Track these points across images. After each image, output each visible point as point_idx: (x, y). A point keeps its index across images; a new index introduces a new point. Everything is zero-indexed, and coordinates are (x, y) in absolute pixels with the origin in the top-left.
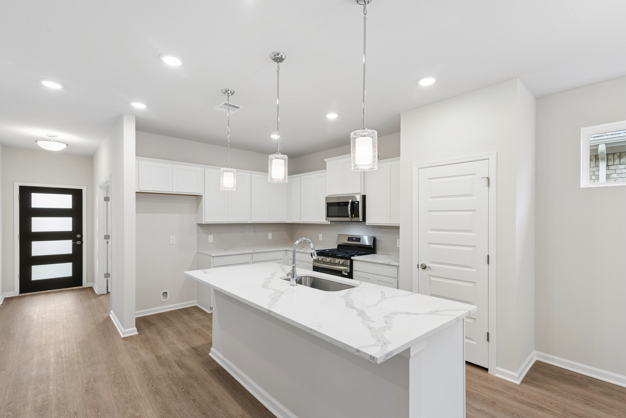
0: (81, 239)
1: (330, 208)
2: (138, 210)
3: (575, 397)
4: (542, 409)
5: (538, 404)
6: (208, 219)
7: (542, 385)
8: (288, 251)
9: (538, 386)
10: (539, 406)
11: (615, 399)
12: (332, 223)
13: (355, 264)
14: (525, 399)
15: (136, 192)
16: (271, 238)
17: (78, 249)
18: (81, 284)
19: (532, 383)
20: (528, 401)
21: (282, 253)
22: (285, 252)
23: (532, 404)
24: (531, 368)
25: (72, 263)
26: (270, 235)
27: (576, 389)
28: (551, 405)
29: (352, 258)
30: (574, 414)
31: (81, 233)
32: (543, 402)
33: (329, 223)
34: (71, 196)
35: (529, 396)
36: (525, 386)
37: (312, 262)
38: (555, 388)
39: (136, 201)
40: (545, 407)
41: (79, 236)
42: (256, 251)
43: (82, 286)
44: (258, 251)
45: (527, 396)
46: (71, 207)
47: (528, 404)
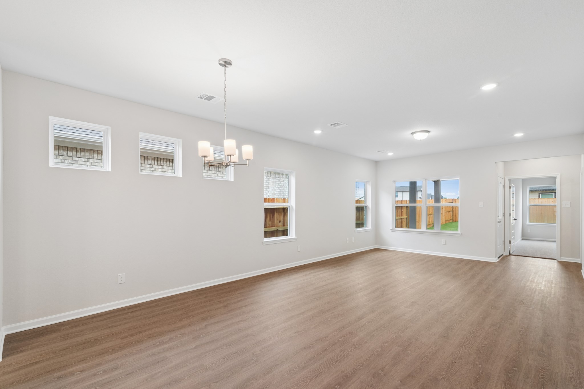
3: (56, 340)
4: (36, 363)
5: (31, 362)
7: (24, 349)
9: (21, 352)
10: (33, 363)
11: (80, 326)
14: (15, 367)
19: (13, 353)
20: (20, 366)
23: (25, 366)
24: (4, 343)
27: (53, 336)
28: (42, 356)
30: (62, 350)
32: (34, 358)
35: (18, 362)
36: (7, 359)
38: (37, 344)
40: (38, 360)
45: (17, 364)
47: (22, 368)
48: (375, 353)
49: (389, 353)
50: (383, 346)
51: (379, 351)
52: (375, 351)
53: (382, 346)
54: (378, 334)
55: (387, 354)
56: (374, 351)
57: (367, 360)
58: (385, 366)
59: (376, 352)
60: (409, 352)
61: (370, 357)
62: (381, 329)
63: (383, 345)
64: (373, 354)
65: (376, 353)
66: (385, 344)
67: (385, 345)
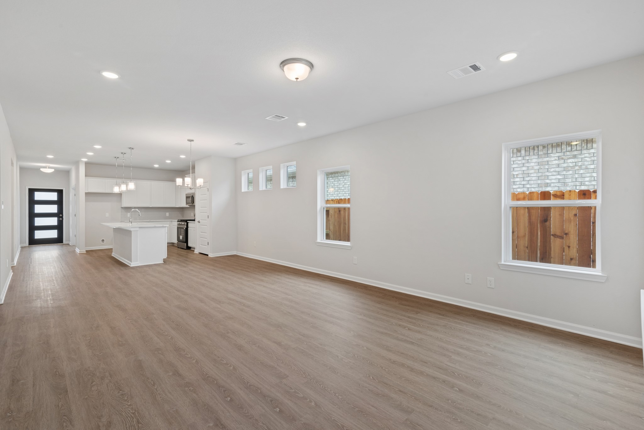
0: (62, 217)
1: (188, 199)
2: (86, 201)
6: (125, 204)
8: (173, 222)
12: (191, 207)
13: (189, 225)
15: (86, 193)
16: (169, 215)
17: (60, 223)
18: (62, 242)
21: (168, 223)
22: (171, 222)
25: (57, 230)
29: (188, 222)
31: (62, 214)
33: (189, 206)
34: (57, 205)
37: (177, 225)
39: (85, 196)
41: (61, 215)
42: (151, 221)
43: (63, 243)
44: (153, 221)
46: (56, 212)
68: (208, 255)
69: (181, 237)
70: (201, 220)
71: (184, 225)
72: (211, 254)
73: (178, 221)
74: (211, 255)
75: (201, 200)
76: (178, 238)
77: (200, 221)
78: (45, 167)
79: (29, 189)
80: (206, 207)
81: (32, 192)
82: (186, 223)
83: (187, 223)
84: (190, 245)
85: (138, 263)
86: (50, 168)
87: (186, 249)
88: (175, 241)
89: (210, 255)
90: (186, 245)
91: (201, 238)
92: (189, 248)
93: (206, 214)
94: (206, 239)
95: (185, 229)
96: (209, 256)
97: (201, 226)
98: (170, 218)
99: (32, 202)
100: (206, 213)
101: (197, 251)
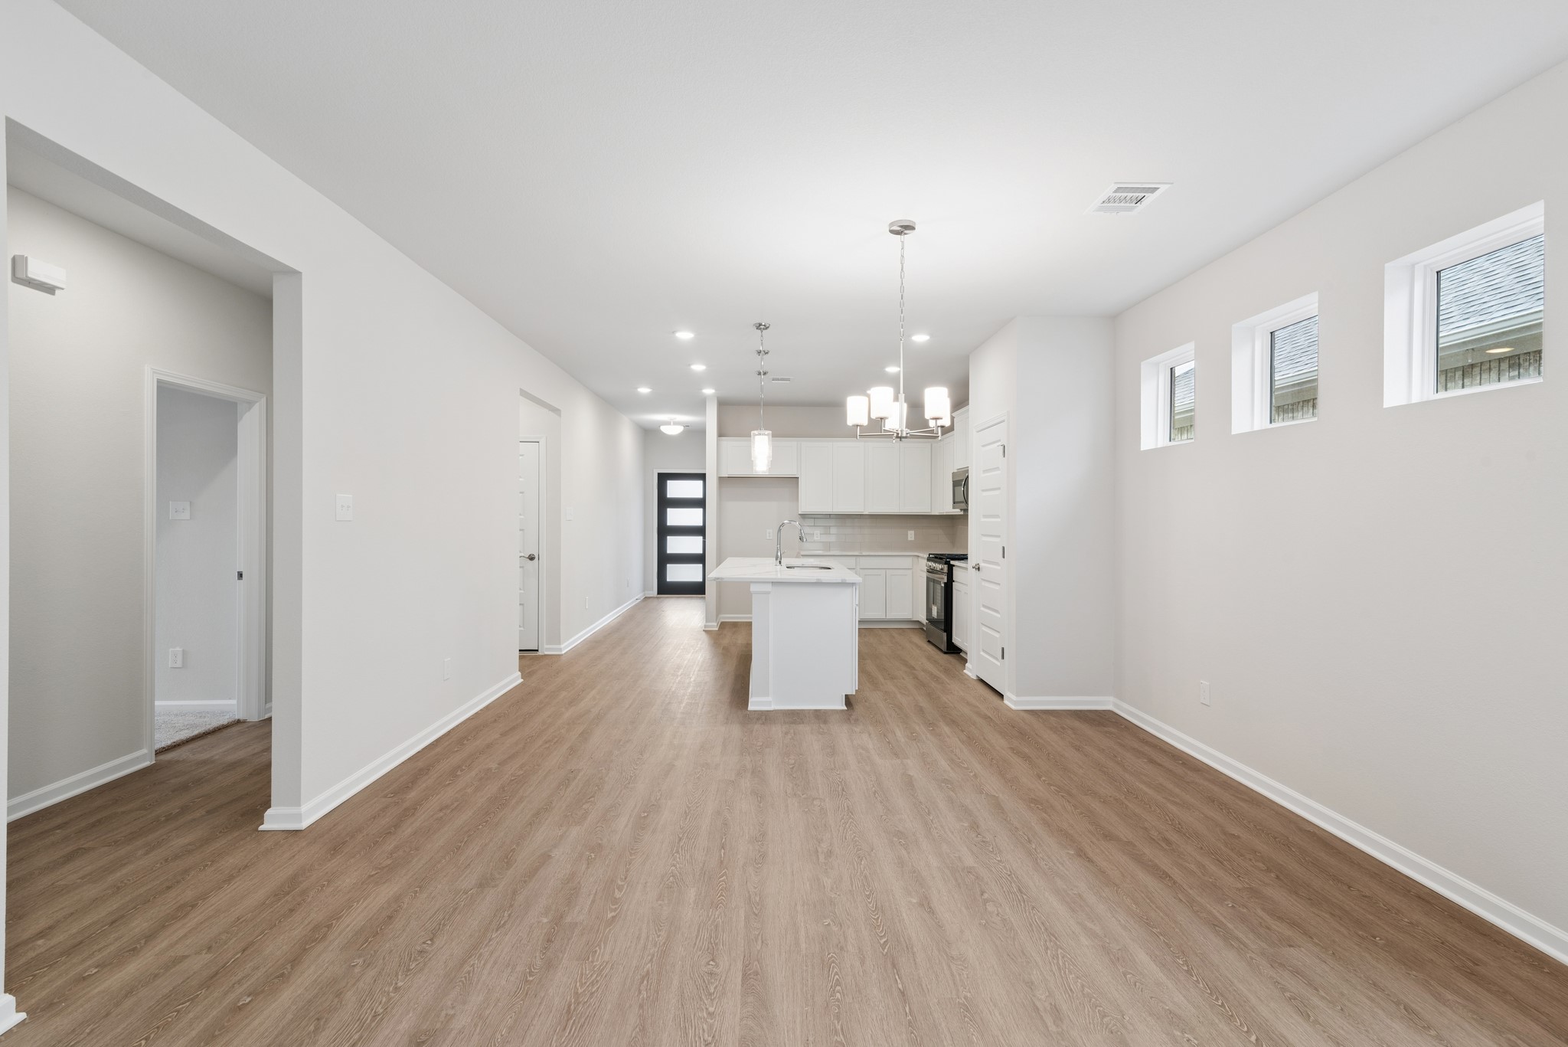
1: (956, 488)
2: (722, 498)
6: (805, 507)
8: (920, 559)
12: (961, 513)
13: (955, 572)
15: (721, 479)
16: (913, 539)
21: (910, 560)
22: (915, 559)
26: (911, 535)
33: (957, 513)
37: (925, 572)
39: (719, 487)
42: (864, 554)
44: (867, 553)
48: (623, 883)
49: (592, 897)
50: (614, 907)
51: (616, 890)
52: (625, 887)
53: (617, 906)
54: (648, 937)
55: (594, 891)
56: (627, 887)
57: (630, 864)
58: (588, 868)
59: (623, 886)
60: (545, 920)
61: (627, 871)
62: (652, 959)
63: (616, 909)
64: (625, 879)
65: (620, 883)
66: (613, 914)
67: (611, 912)
68: (1001, 696)
69: (935, 614)
70: (984, 561)
71: (941, 571)
72: (1014, 698)
73: (929, 559)
74: (1014, 701)
75: (983, 491)
76: (929, 610)
77: (982, 565)
78: (667, 423)
79: (659, 474)
80: (997, 516)
81: (663, 478)
82: (946, 566)
83: (951, 568)
84: (957, 640)
85: (770, 699)
86: (676, 423)
87: (945, 653)
88: (923, 618)
89: (1010, 700)
90: (945, 638)
91: (984, 629)
92: (953, 650)
93: (997, 540)
94: (997, 635)
95: (943, 585)
96: (1006, 701)
97: (983, 583)
98: (916, 546)
99: (665, 503)
100: (999, 536)
101: (971, 670)
